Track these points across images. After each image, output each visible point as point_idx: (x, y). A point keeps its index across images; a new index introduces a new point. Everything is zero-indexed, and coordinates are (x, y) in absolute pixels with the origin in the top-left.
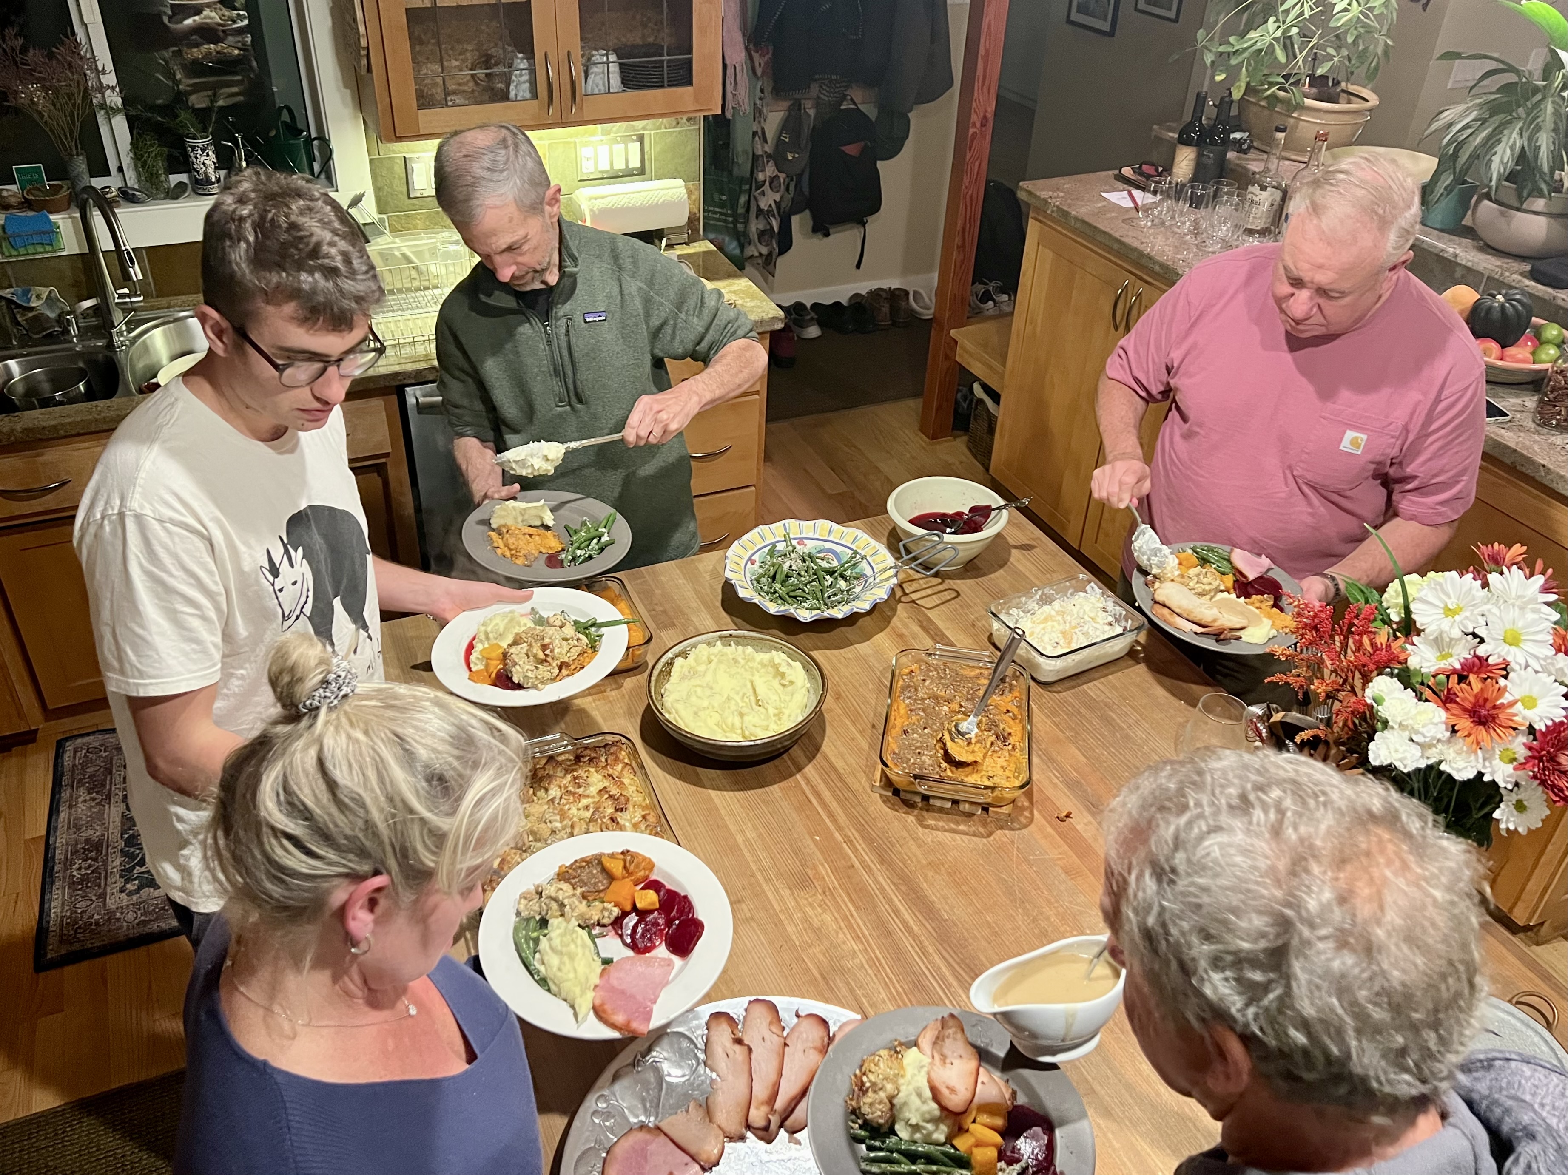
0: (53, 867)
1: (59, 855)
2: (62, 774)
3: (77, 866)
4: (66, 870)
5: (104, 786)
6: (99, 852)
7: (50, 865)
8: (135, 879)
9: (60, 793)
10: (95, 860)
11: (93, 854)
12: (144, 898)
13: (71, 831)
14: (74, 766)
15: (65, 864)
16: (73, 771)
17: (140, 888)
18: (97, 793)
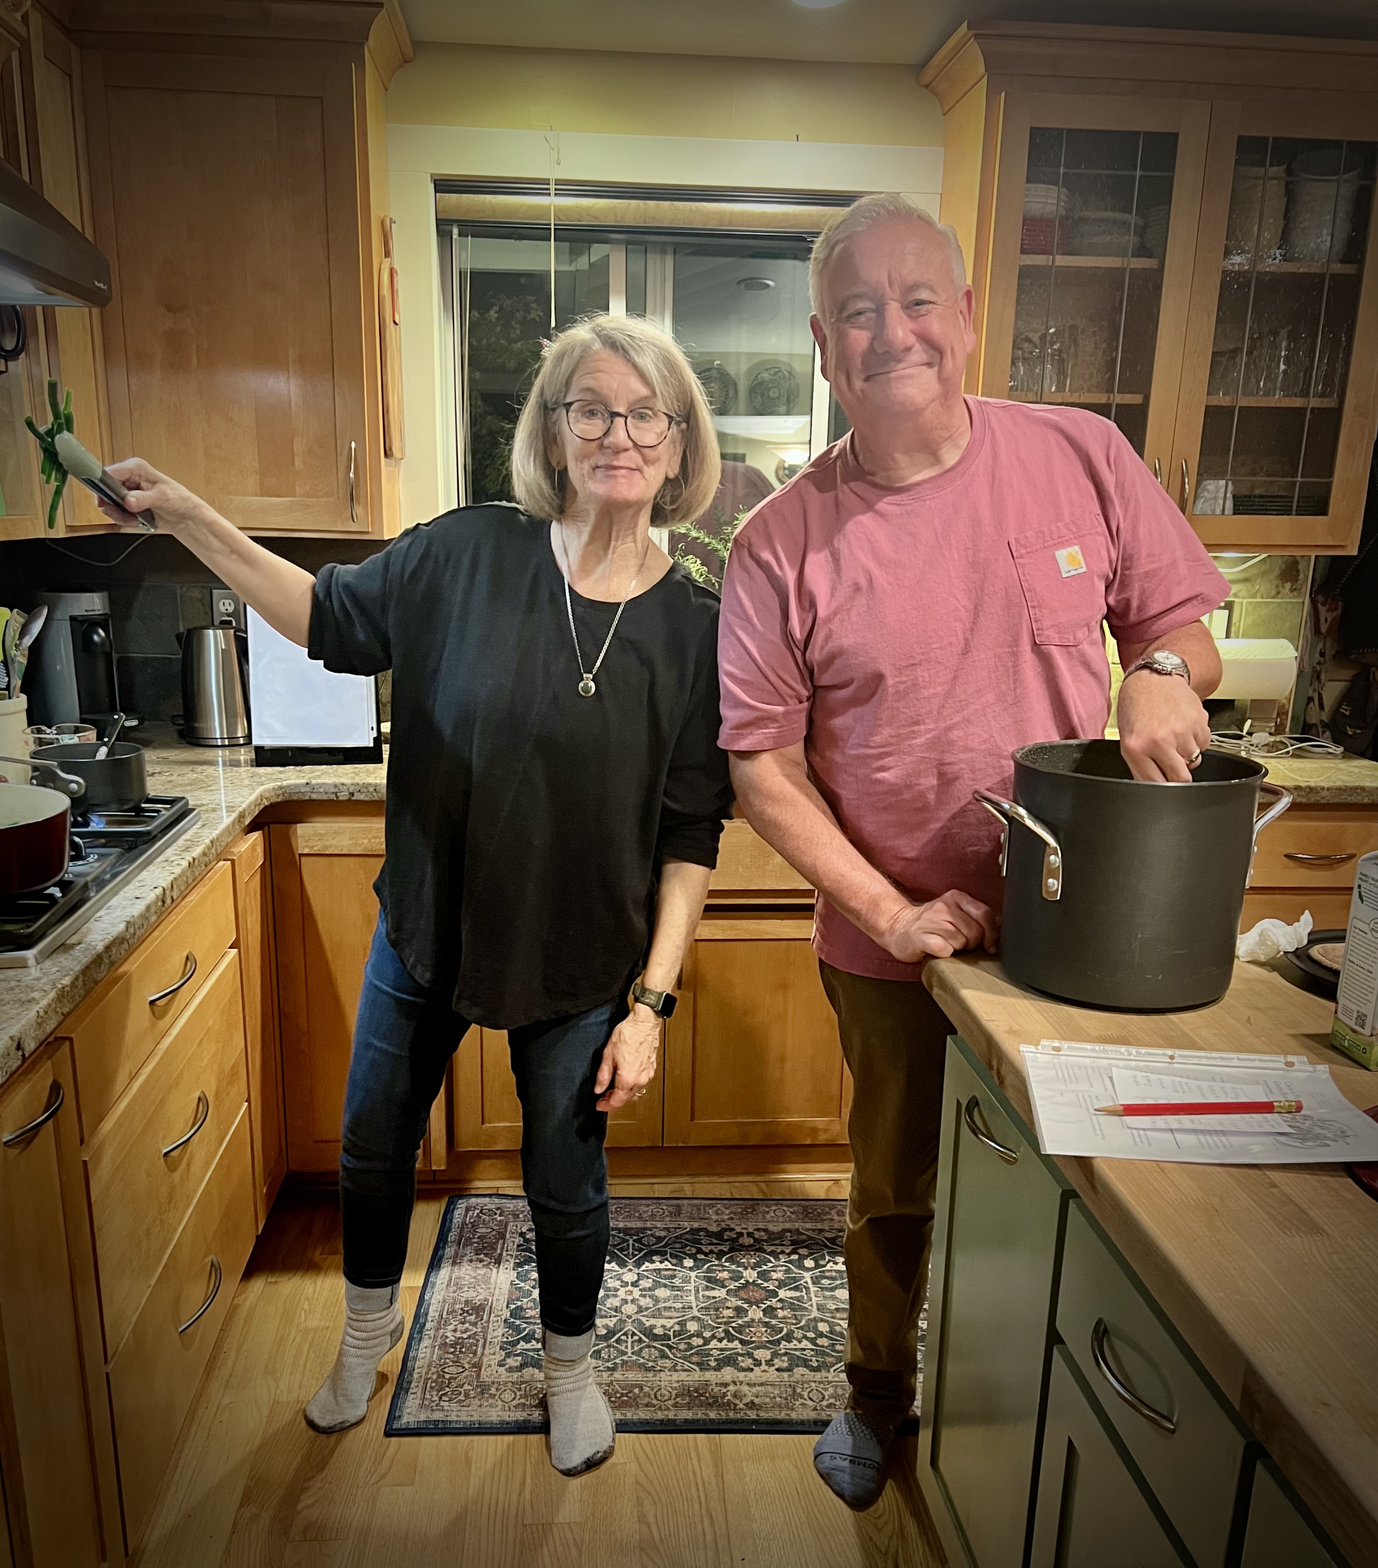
0: (424, 1324)
1: (433, 1313)
2: (450, 1230)
3: (451, 1327)
4: (438, 1329)
5: (495, 1250)
6: (480, 1317)
7: (422, 1320)
8: (518, 1355)
9: (444, 1248)
10: (474, 1324)
11: (473, 1318)
12: (527, 1378)
13: (451, 1289)
14: (464, 1223)
15: (439, 1323)
16: (462, 1229)
17: (522, 1366)
18: (486, 1255)
